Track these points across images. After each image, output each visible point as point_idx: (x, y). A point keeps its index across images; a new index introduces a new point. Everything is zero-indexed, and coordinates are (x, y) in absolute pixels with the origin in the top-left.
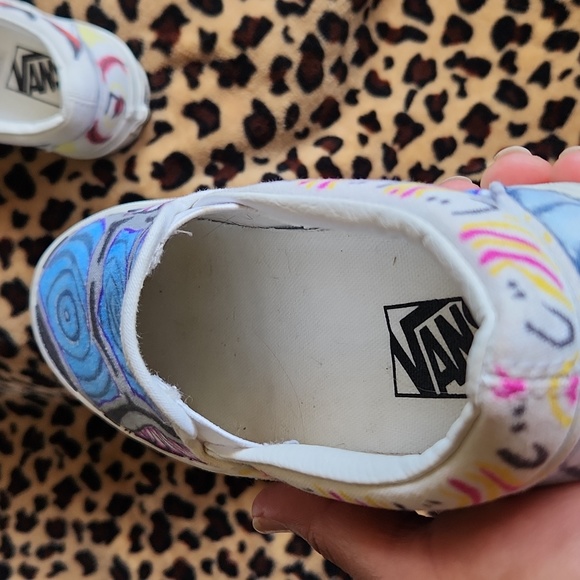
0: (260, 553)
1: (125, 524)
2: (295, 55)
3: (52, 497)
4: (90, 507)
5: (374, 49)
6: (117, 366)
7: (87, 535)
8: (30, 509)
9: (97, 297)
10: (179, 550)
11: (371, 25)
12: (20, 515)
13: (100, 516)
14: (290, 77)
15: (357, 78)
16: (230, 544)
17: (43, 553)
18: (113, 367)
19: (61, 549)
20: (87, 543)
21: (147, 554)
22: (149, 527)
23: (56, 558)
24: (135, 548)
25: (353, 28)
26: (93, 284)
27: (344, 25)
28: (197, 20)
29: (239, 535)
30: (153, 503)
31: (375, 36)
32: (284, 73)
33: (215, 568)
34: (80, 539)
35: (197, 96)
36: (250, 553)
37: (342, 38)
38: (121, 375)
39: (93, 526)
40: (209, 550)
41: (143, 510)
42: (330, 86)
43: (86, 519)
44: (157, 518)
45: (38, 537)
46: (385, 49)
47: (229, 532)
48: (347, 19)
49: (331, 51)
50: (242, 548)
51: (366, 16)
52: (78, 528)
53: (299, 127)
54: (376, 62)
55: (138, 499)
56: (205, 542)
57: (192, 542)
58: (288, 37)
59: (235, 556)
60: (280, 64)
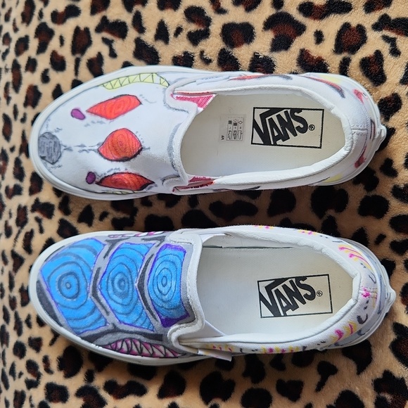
6: (109, 310)
9: (100, 275)
18: (106, 310)
26: (99, 269)
38: (111, 313)
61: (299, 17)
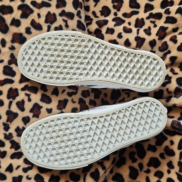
61: (31, 7)
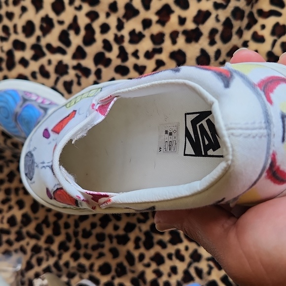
0: (195, 251)
1: (132, 236)
2: (220, 27)
3: (99, 223)
4: (116, 228)
5: (255, 22)
7: (115, 241)
8: (88, 228)
10: (157, 249)
11: (255, 11)
12: (84, 231)
13: (121, 232)
14: (217, 37)
15: (247, 35)
16: (181, 247)
17: (94, 248)
19: (103, 246)
20: (115, 244)
21: (142, 250)
22: (143, 238)
23: (100, 250)
24: (137, 247)
25: (246, 13)
27: (243, 12)
28: (178, 11)
29: (186, 243)
30: (145, 227)
31: (256, 15)
32: (214, 36)
33: (174, 258)
34: (111, 242)
35: (175, 48)
36: (190, 251)
37: (242, 18)
39: (118, 237)
40: (171, 249)
41: (140, 230)
42: (235, 40)
43: (114, 233)
44: (147, 234)
45: (92, 241)
46: (261, 21)
47: (181, 241)
48: (244, 9)
49: (236, 24)
50: (187, 248)
51: (252, 7)
52: (111, 237)
53: (221, 59)
54: (256, 28)
55: (138, 225)
56: (169, 246)
57: (163, 245)
58: (217, 20)
59: (183, 252)
60: (213, 32)
